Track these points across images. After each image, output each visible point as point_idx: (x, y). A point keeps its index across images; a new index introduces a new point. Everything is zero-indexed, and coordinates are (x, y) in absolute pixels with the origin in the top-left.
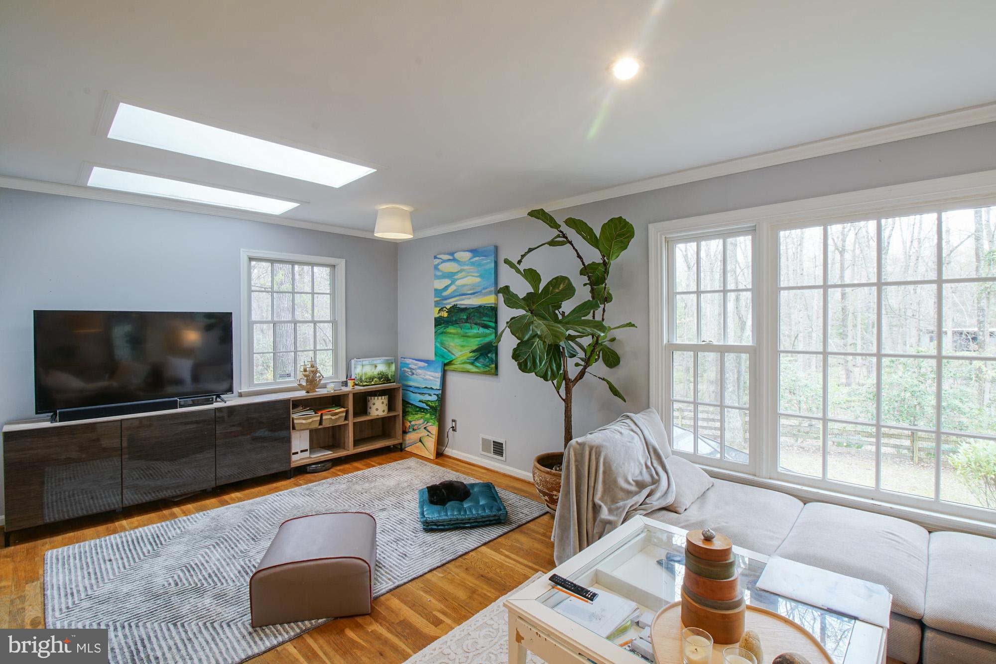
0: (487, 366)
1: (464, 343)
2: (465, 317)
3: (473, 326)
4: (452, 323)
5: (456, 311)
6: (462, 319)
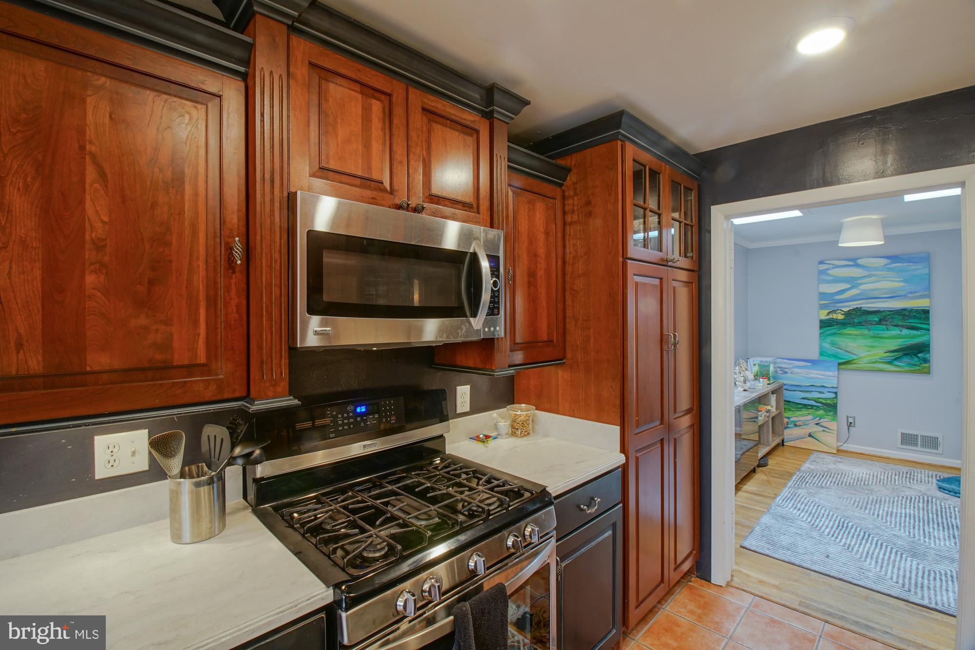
0: (916, 365)
1: (875, 344)
2: (876, 319)
3: (891, 328)
4: (853, 325)
5: (859, 313)
6: (870, 321)
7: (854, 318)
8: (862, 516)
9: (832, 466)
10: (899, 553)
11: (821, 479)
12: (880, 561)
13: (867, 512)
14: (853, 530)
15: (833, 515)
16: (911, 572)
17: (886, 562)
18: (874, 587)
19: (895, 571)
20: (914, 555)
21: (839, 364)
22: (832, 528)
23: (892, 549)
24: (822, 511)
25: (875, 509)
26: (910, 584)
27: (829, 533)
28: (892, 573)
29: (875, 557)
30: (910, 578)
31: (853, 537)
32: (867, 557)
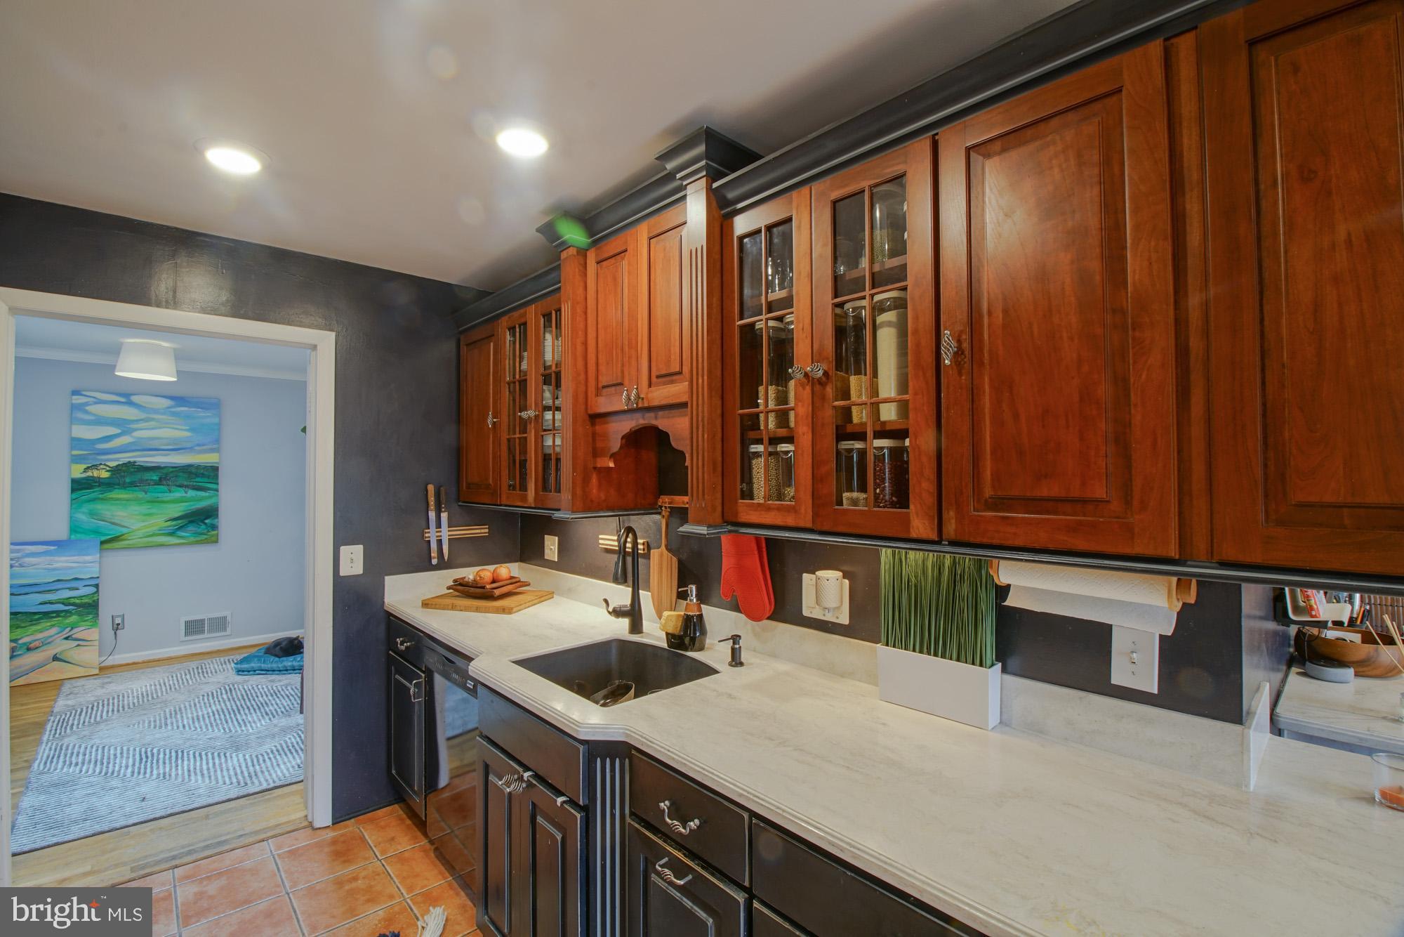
0: (202, 534)
1: (151, 511)
2: (155, 478)
3: (173, 488)
4: (124, 486)
5: (132, 470)
6: (147, 480)
7: (124, 477)
8: (165, 735)
9: (100, 692)
10: (222, 754)
11: (91, 713)
12: (205, 772)
13: (169, 728)
14: (161, 756)
15: (128, 750)
16: (240, 767)
17: (212, 770)
18: (211, 801)
19: (225, 773)
20: (237, 749)
21: (102, 543)
22: (134, 765)
23: (213, 754)
24: (112, 752)
25: (177, 721)
26: (244, 777)
27: (133, 772)
28: (223, 777)
29: (198, 771)
30: (242, 772)
31: (164, 763)
32: (189, 776)
